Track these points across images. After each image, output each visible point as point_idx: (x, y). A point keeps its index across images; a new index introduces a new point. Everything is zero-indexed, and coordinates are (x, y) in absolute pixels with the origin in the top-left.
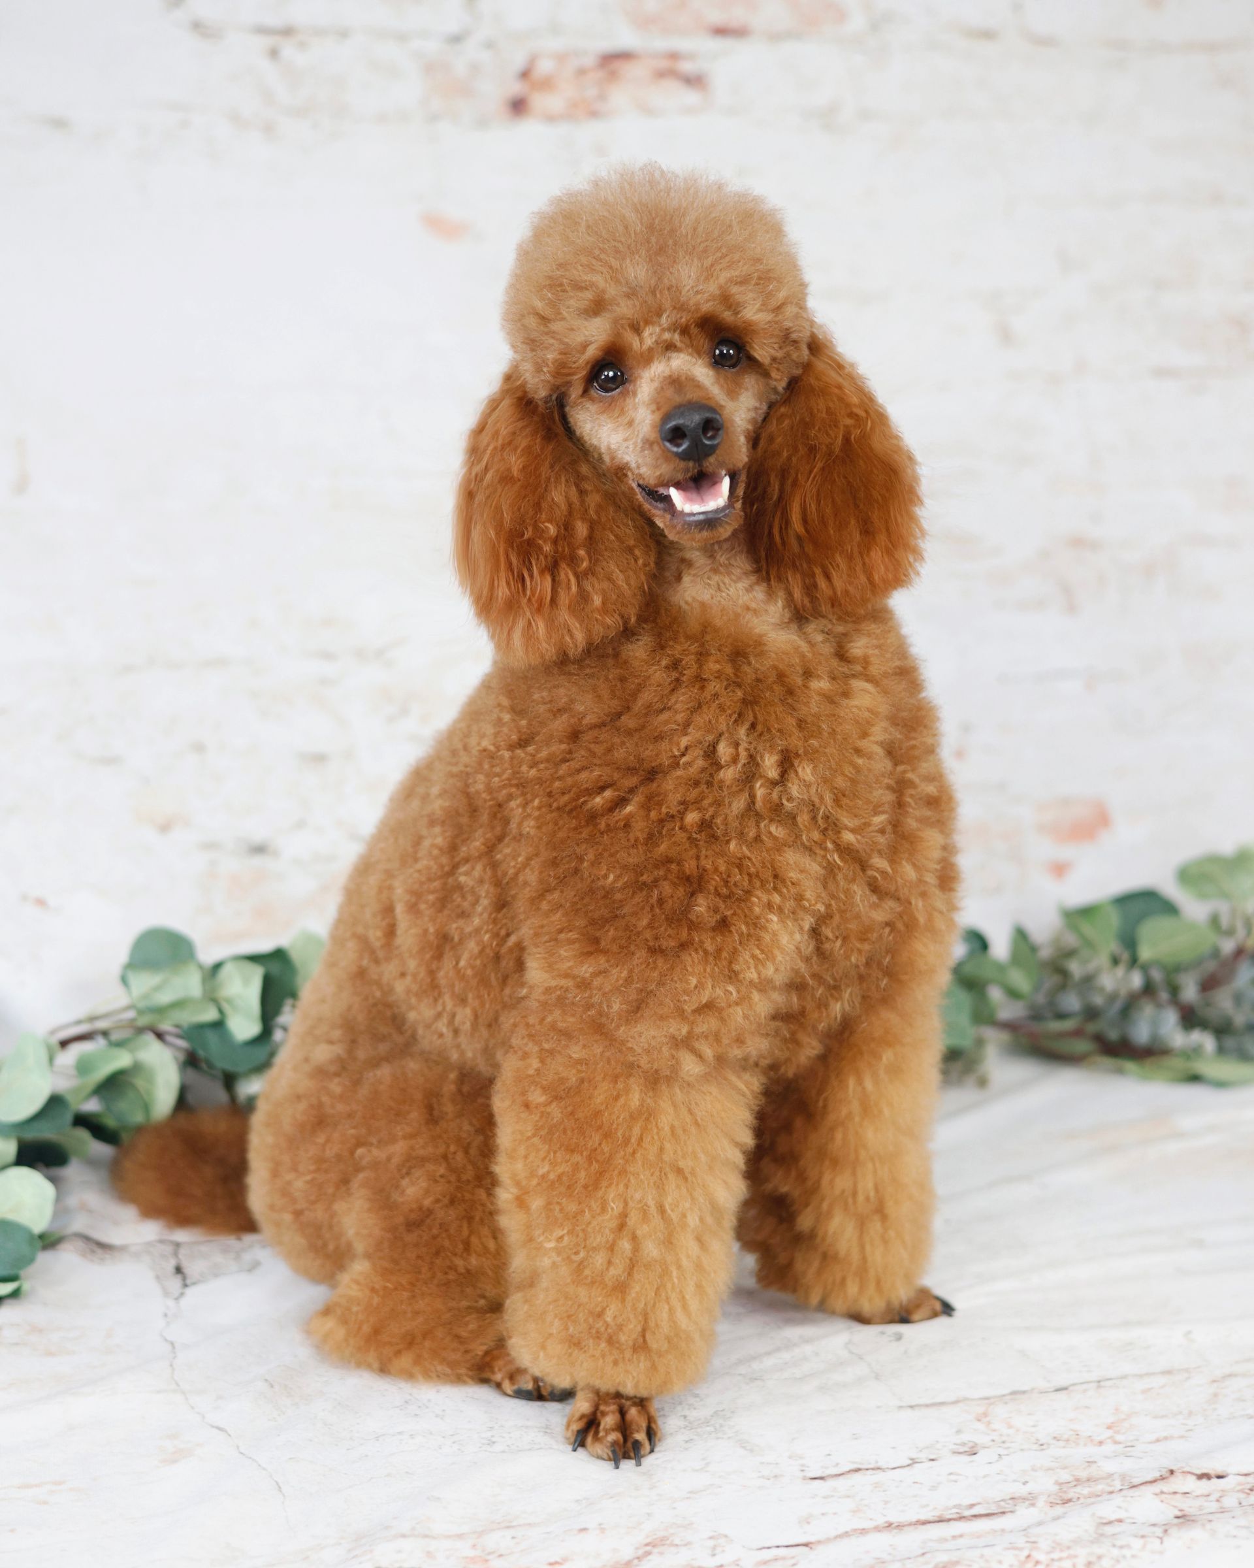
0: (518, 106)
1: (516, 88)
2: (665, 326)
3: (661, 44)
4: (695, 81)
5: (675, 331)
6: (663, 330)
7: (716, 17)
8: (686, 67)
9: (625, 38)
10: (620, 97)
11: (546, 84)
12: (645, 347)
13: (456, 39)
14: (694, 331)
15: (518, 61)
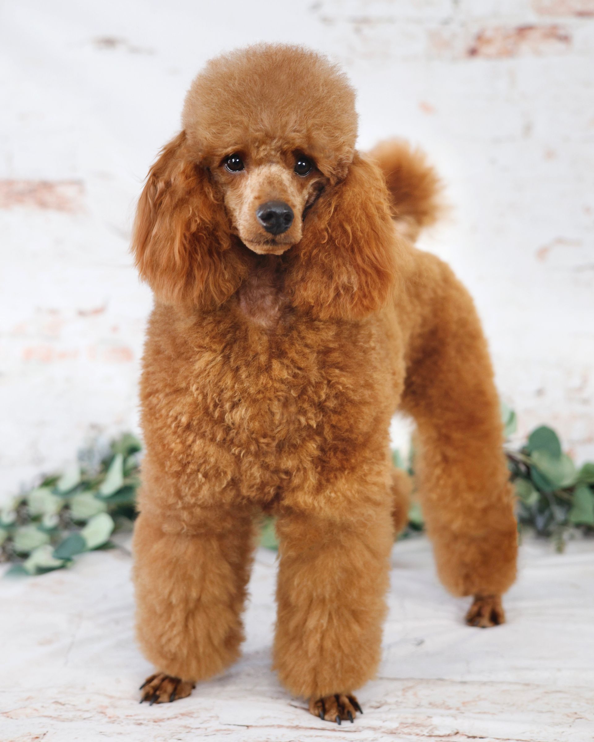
0: (473, 52)
1: (472, 43)
2: (273, 147)
3: (548, 21)
4: (565, 39)
5: (278, 152)
6: (271, 149)
7: (579, 7)
8: (562, 32)
9: (531, 18)
10: (525, 47)
11: (489, 41)
12: (258, 157)
13: (446, 22)
14: (290, 155)
15: (475, 29)
